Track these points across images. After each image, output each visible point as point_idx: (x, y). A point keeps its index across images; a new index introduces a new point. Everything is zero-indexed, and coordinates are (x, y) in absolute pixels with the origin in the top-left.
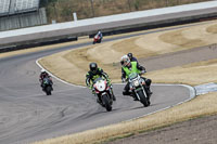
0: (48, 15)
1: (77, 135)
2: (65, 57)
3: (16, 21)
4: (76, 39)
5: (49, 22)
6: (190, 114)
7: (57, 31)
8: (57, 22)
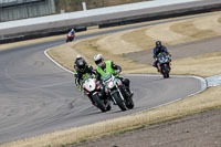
0: (56, 4)
1: (86, 127)
2: (74, 47)
3: (24, 10)
4: (85, 29)
5: (58, 12)
6: (201, 106)
7: (66, 21)
8: (66, 12)
